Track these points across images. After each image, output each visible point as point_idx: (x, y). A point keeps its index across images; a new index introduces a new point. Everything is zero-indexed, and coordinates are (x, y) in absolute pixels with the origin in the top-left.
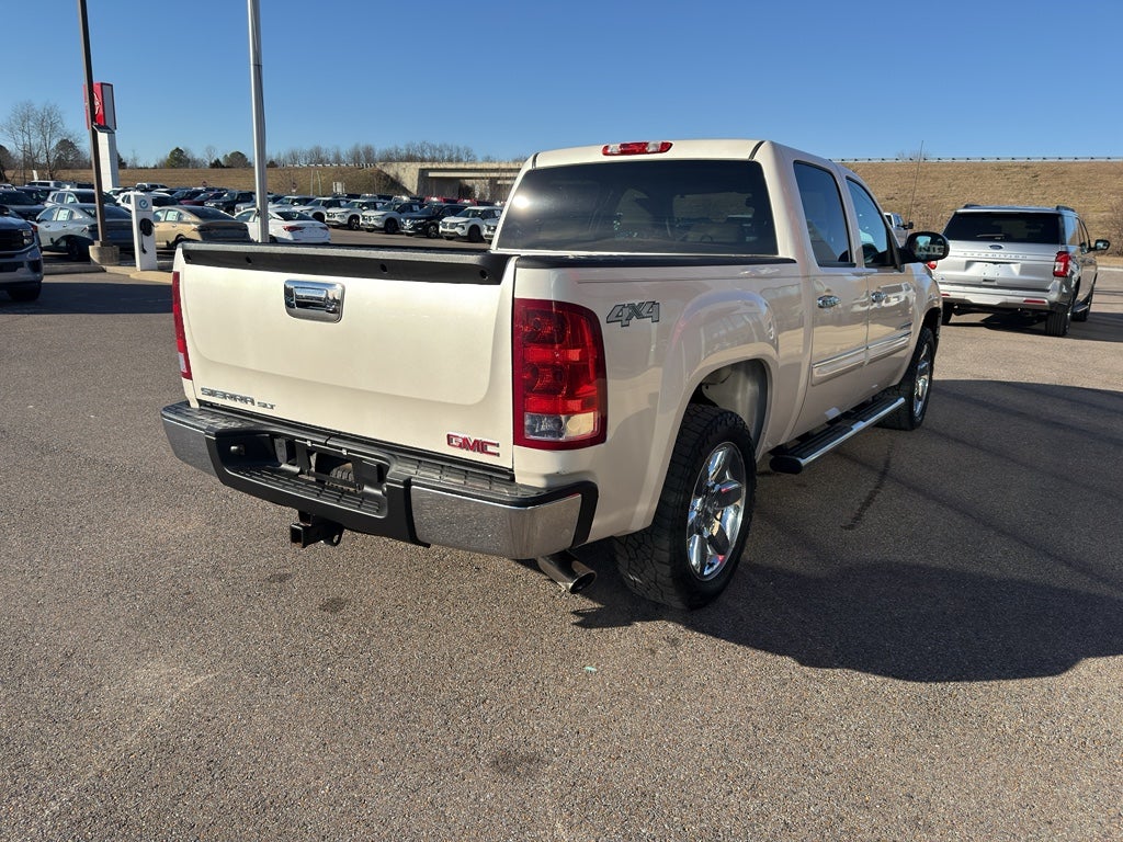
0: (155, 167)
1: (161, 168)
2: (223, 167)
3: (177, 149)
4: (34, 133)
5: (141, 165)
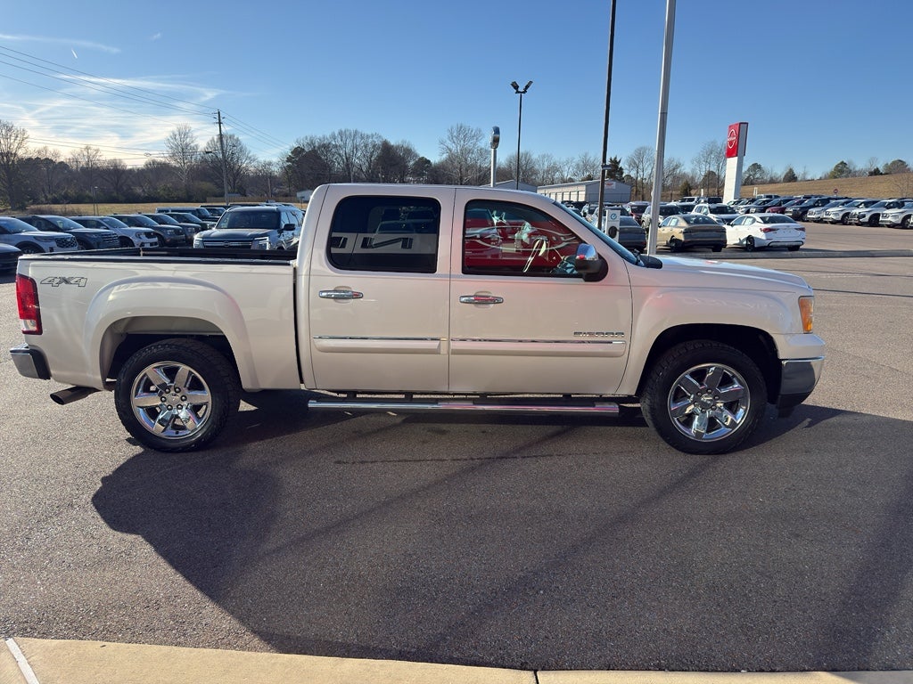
0: (821, 179)
1: (826, 178)
2: (881, 174)
3: (842, 163)
4: (713, 162)
5: (809, 177)
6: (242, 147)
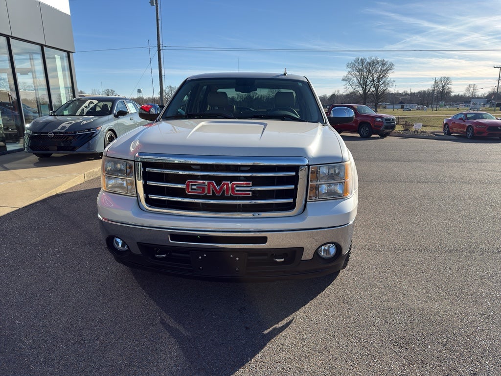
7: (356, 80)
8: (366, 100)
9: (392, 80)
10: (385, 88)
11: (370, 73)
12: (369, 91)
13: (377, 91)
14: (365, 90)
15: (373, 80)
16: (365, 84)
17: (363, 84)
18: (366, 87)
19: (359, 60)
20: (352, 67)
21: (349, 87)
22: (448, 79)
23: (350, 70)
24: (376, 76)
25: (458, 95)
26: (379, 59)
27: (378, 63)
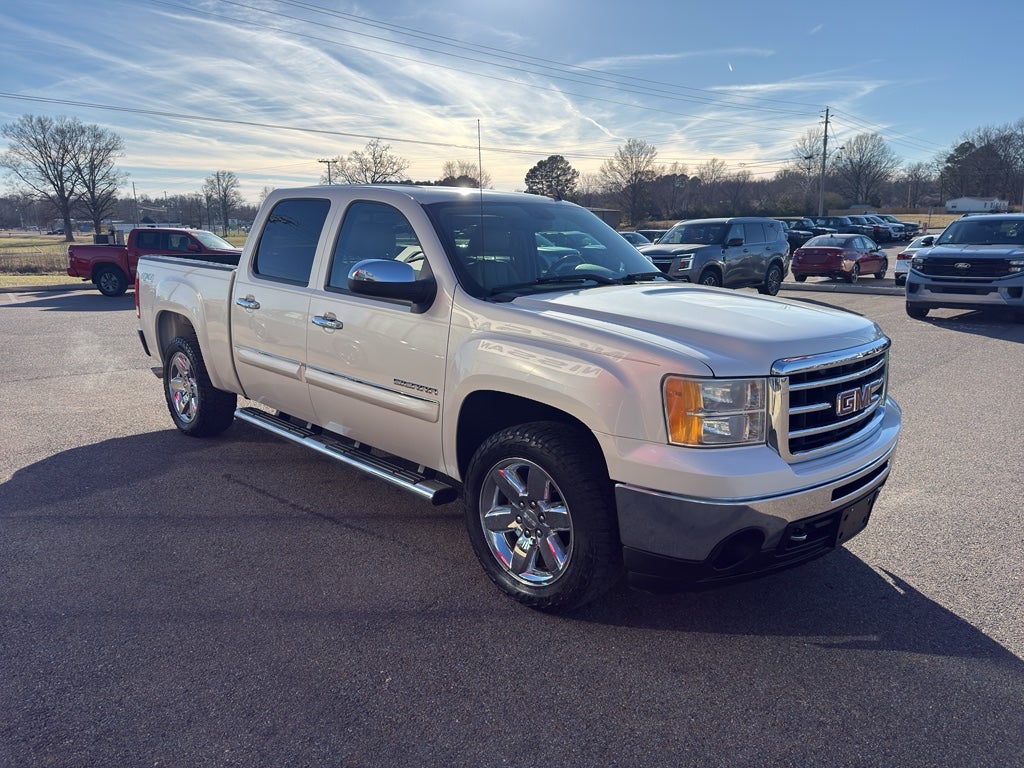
6: (884, 148)
7: (33, 166)
8: (67, 213)
9: (123, 171)
10: (110, 189)
11: (67, 151)
12: (72, 192)
13: (92, 193)
14: (61, 190)
15: (78, 169)
16: (60, 176)
17: (55, 178)
18: (62, 184)
19: (34, 120)
20: (19, 136)
21: (17, 181)
22: (230, 175)
23: (14, 141)
24: (83, 160)
25: (248, 207)
26: (86, 123)
27: (83, 132)
